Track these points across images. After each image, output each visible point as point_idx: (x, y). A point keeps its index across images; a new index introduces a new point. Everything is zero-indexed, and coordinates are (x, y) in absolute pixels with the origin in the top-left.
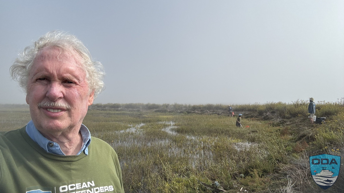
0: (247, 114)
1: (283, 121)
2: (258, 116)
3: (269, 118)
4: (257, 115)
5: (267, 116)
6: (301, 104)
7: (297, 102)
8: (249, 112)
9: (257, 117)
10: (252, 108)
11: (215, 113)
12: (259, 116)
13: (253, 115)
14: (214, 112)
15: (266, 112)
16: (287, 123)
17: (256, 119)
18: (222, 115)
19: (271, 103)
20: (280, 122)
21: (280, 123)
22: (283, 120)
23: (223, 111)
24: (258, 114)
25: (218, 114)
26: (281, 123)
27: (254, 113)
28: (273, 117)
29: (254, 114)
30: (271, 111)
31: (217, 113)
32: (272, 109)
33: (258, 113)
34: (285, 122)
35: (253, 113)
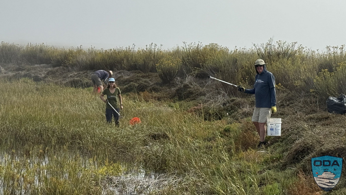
0: (126, 81)
1: (232, 104)
2: (158, 87)
3: (191, 93)
4: (157, 84)
5: (186, 86)
6: (278, 54)
7: (266, 48)
8: (132, 75)
9: (155, 90)
10: (141, 62)
11: (25, 76)
12: (161, 85)
13: (145, 82)
14: (22, 70)
15: (182, 75)
16: (245, 109)
17: (155, 94)
18: (49, 81)
19: (194, 46)
20: (224, 104)
21: (224, 109)
22: (233, 101)
23: (50, 69)
24: (159, 80)
25: (37, 79)
26: (227, 110)
27: (148, 77)
28: (202, 90)
29: (148, 80)
30: (196, 72)
31: (30, 76)
32: (198, 66)
33: (160, 76)
34: (239, 105)
35: (143, 77)
